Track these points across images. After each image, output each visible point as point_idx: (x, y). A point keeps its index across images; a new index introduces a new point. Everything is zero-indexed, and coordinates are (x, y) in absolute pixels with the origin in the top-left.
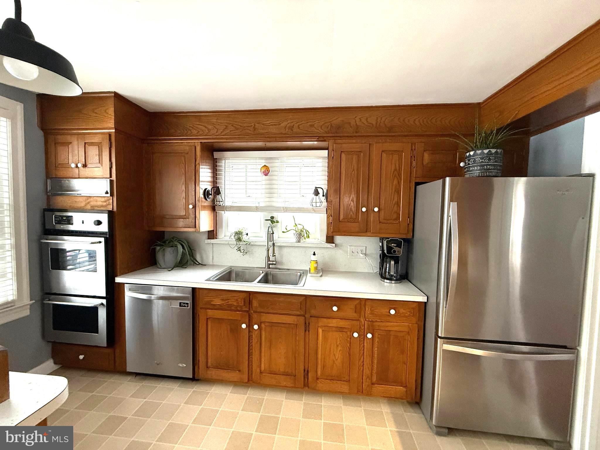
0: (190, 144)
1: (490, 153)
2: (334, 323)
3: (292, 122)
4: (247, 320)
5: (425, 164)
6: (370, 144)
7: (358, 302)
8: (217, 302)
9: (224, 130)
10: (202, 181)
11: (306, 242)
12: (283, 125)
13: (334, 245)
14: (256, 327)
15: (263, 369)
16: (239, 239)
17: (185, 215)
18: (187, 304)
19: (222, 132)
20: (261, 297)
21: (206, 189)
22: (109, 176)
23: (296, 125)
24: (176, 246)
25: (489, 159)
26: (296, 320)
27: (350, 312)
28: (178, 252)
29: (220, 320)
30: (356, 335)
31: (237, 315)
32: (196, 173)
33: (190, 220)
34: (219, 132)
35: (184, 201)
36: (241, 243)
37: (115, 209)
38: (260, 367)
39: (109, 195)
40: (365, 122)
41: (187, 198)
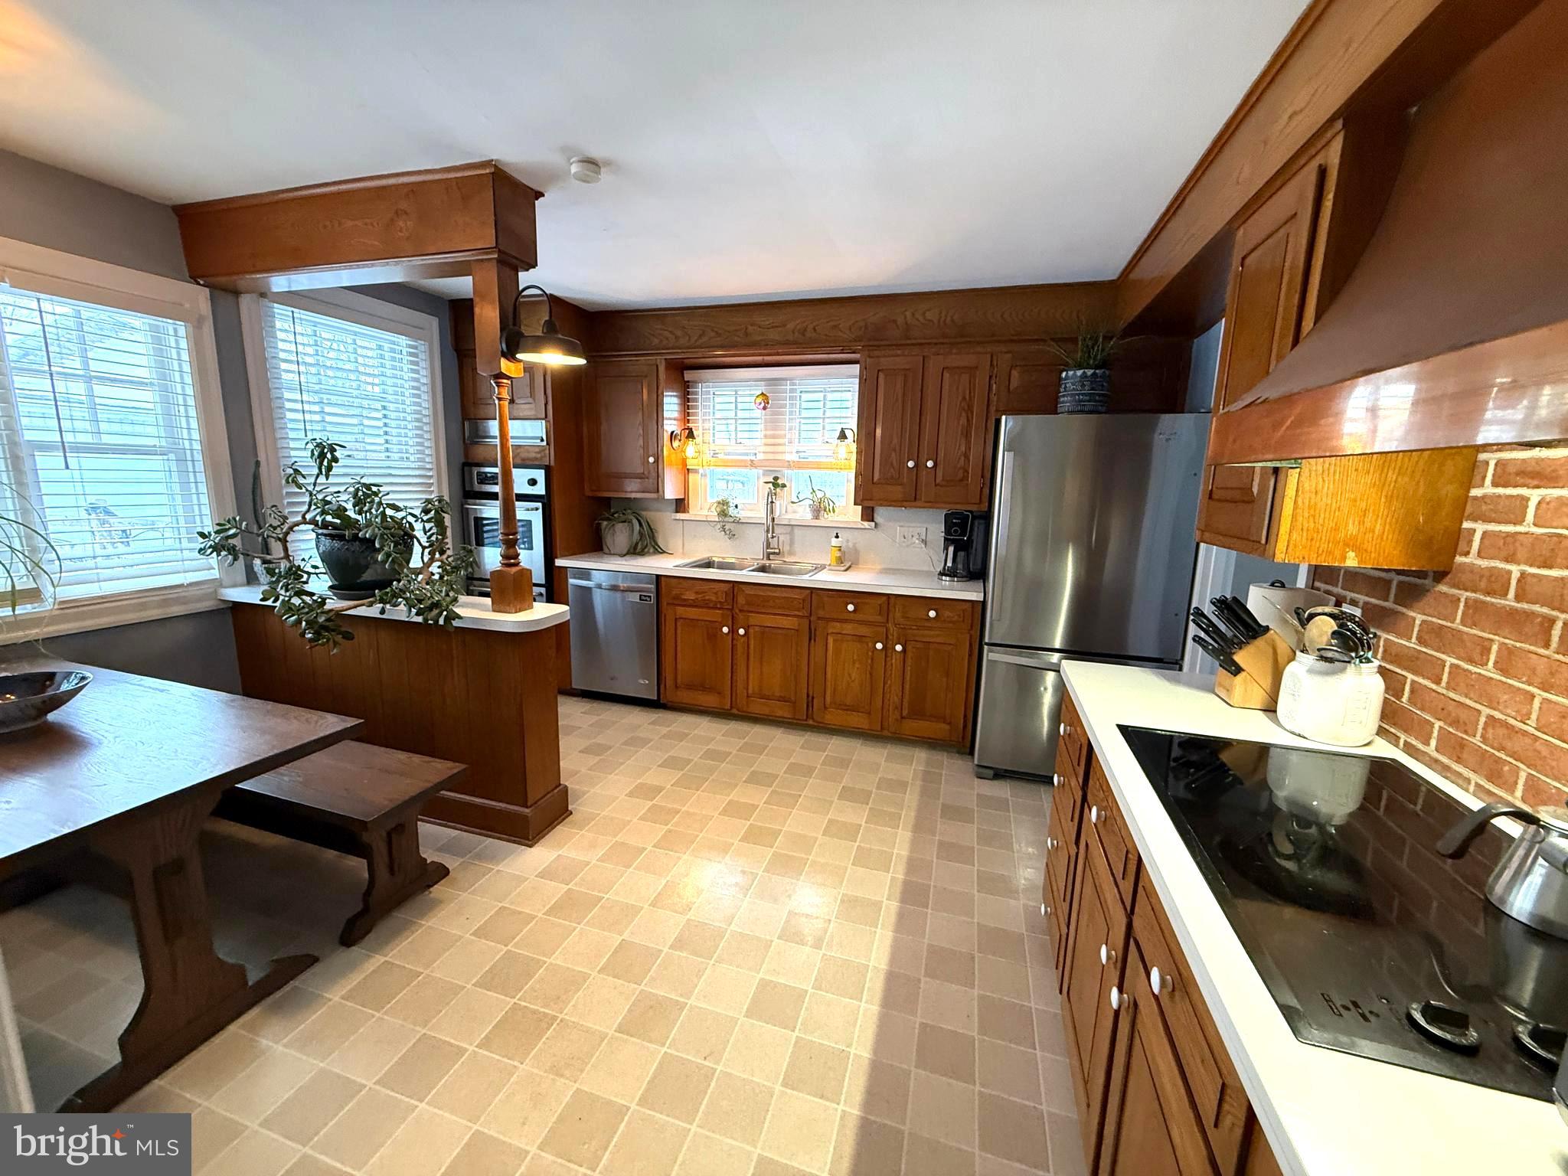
0: (649, 362)
1: (1084, 375)
2: (848, 628)
3: (804, 322)
4: (730, 622)
5: (1011, 388)
6: (924, 357)
7: (885, 598)
8: (690, 596)
9: (700, 336)
10: (667, 419)
11: (827, 519)
12: (790, 326)
13: (873, 524)
14: (742, 631)
15: (750, 691)
16: (723, 514)
17: (643, 473)
18: (650, 597)
19: (696, 341)
20: (749, 591)
21: (672, 433)
22: (544, 416)
23: (811, 327)
24: (630, 522)
25: (1083, 386)
26: (796, 624)
27: (870, 614)
28: (633, 530)
29: (693, 622)
30: (879, 646)
31: (716, 615)
32: (659, 406)
33: (651, 480)
34: (693, 340)
35: (642, 451)
36: (727, 519)
37: (552, 463)
38: (747, 689)
39: (545, 443)
40: (921, 319)
41: (645, 447)
